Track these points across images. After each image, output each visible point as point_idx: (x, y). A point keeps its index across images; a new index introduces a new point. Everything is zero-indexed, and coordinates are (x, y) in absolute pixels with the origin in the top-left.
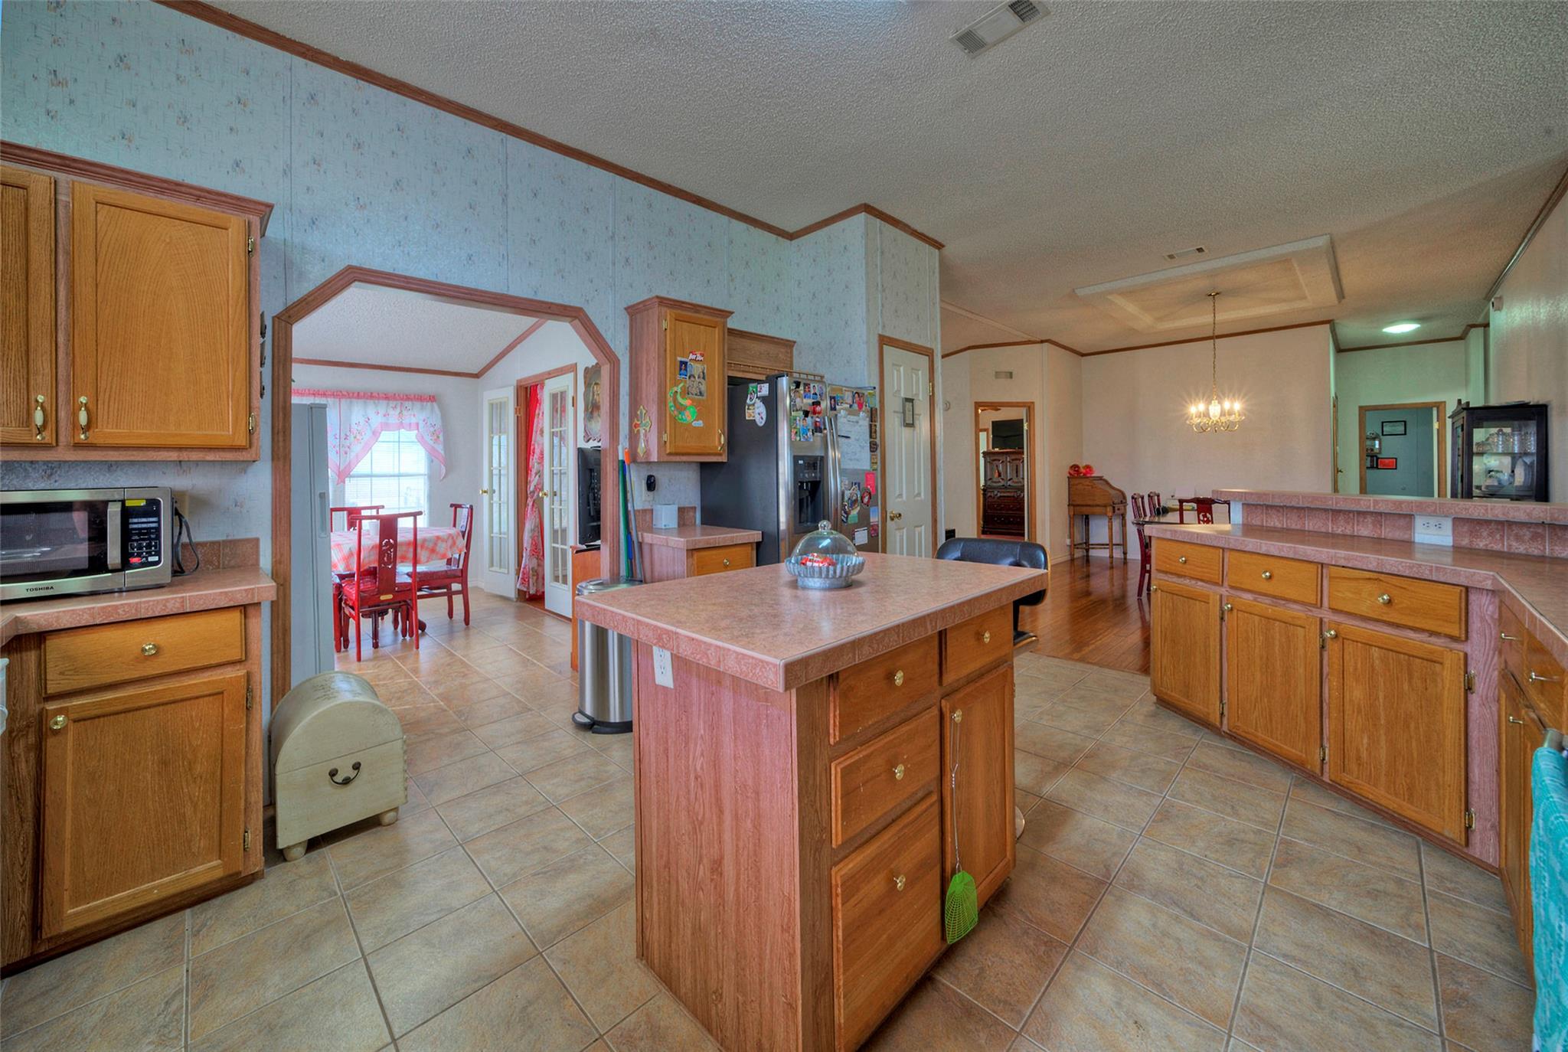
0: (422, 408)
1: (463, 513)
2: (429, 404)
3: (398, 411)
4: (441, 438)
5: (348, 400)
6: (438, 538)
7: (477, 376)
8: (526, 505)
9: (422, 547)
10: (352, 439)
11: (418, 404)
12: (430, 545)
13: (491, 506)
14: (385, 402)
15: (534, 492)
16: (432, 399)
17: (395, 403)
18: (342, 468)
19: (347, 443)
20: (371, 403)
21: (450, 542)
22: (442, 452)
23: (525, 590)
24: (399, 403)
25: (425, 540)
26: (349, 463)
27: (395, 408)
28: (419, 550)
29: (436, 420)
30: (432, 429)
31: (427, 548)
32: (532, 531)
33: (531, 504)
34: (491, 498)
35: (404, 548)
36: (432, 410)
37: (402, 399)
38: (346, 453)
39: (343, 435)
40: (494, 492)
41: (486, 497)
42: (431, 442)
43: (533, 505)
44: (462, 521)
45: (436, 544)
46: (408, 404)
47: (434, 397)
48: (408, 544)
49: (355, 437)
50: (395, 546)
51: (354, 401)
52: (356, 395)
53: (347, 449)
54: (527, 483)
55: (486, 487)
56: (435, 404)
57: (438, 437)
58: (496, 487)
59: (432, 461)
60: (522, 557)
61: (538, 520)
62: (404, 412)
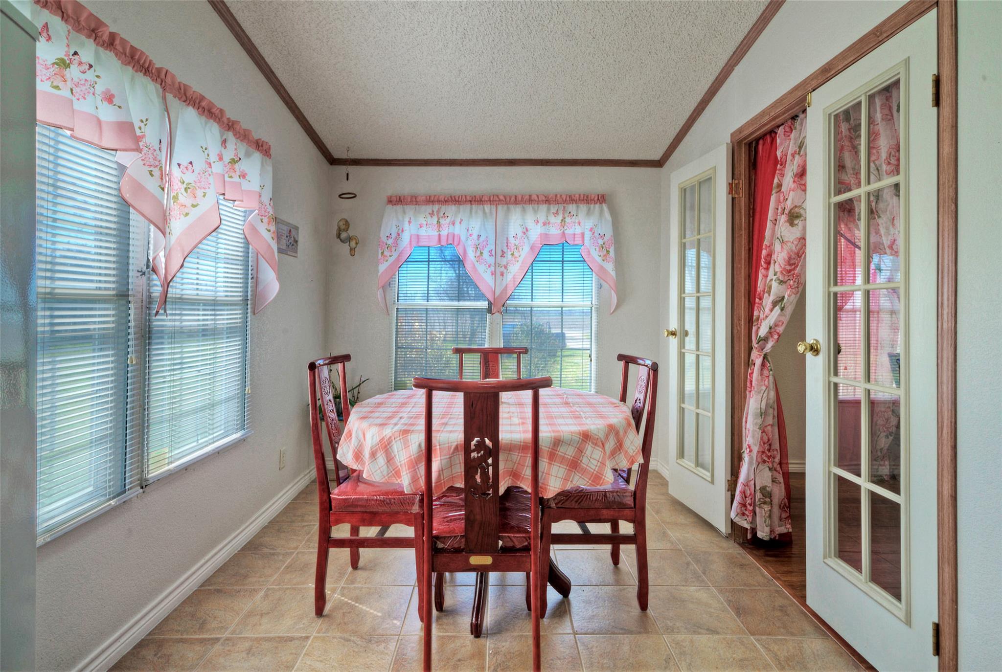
0: (589, 213)
1: (639, 374)
2: (597, 206)
3: (560, 217)
4: (612, 253)
5: (505, 206)
6: (586, 437)
7: (658, 164)
8: (749, 363)
9: (552, 456)
10: (510, 257)
11: (583, 207)
12: (569, 452)
13: (682, 357)
14: (544, 207)
15: (765, 340)
16: (601, 199)
17: (556, 206)
18: (497, 294)
19: (504, 261)
20: (529, 208)
21: (610, 445)
22: (613, 273)
23: (747, 525)
24: (561, 206)
25: (557, 442)
26: (506, 287)
27: (556, 214)
28: (543, 464)
29: (606, 229)
30: (601, 242)
31: (563, 460)
32: (763, 414)
33: (758, 362)
34: (682, 345)
35: (516, 456)
36: (601, 212)
37: (565, 202)
38: (502, 274)
39: (499, 253)
40: (686, 334)
41: (674, 342)
42: (599, 260)
43: (763, 365)
44: (637, 393)
45: (580, 451)
46: (572, 208)
47: (603, 196)
48: (523, 448)
49: (512, 254)
50: (494, 452)
51: (512, 207)
52: (513, 199)
53: (503, 269)
54: (750, 321)
55: (674, 325)
56: (605, 206)
57: (608, 252)
58: (690, 326)
59: (601, 286)
60: (740, 459)
61: (772, 394)
62: (568, 220)
